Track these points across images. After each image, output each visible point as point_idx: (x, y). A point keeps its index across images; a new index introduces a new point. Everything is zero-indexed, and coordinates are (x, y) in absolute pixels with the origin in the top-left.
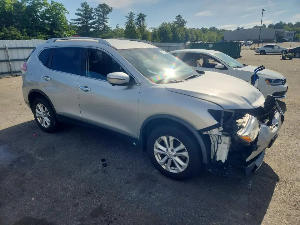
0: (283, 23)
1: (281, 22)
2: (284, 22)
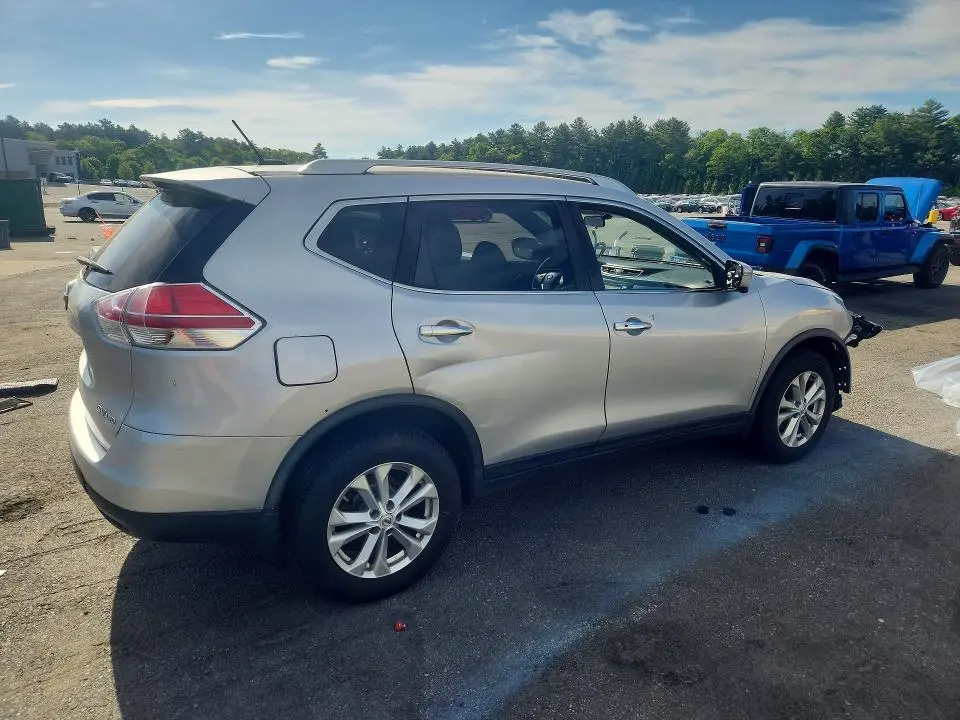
0: (17, 121)
1: (10, 117)
2: (21, 120)
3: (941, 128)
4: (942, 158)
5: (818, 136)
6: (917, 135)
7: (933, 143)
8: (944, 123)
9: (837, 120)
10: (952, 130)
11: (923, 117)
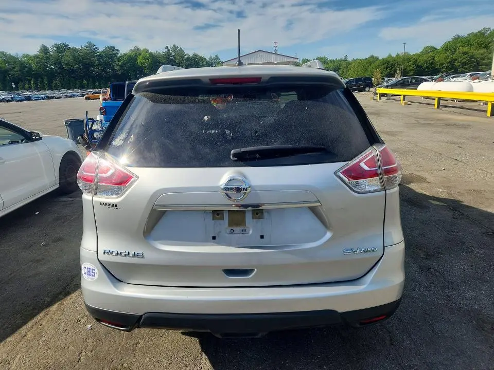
3: (97, 55)
4: (103, 70)
5: (38, 58)
6: (88, 59)
7: (96, 63)
8: (98, 54)
9: (45, 49)
10: (102, 57)
11: (88, 50)
